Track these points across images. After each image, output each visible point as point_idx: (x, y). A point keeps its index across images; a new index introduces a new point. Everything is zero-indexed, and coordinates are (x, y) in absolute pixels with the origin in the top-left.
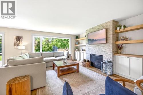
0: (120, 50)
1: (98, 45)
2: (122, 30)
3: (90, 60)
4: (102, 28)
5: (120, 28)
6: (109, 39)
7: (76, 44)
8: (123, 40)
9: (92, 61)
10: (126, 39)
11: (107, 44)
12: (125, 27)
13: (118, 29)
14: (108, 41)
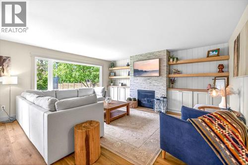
0: (173, 84)
1: (149, 78)
2: (175, 62)
3: (137, 99)
4: (154, 57)
5: (173, 60)
6: (162, 71)
7: (110, 76)
8: (175, 73)
9: (140, 99)
10: (178, 72)
11: (160, 77)
12: (177, 59)
13: (171, 60)
14: (162, 73)
